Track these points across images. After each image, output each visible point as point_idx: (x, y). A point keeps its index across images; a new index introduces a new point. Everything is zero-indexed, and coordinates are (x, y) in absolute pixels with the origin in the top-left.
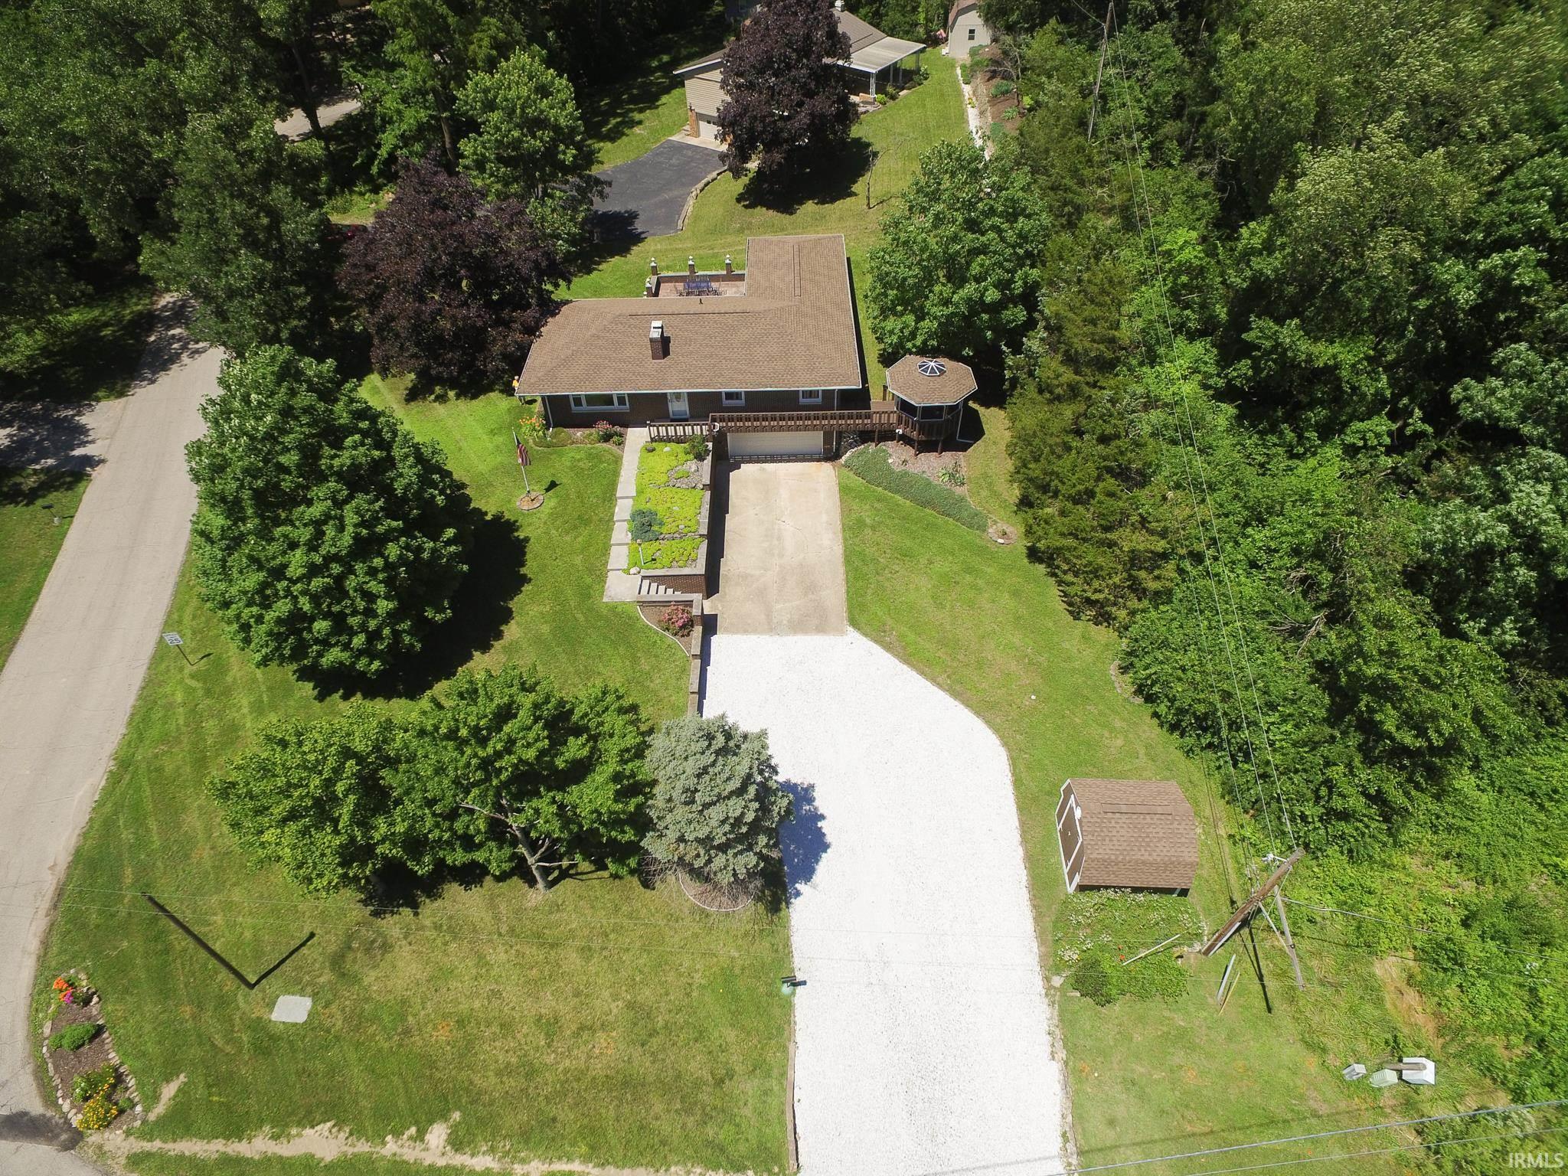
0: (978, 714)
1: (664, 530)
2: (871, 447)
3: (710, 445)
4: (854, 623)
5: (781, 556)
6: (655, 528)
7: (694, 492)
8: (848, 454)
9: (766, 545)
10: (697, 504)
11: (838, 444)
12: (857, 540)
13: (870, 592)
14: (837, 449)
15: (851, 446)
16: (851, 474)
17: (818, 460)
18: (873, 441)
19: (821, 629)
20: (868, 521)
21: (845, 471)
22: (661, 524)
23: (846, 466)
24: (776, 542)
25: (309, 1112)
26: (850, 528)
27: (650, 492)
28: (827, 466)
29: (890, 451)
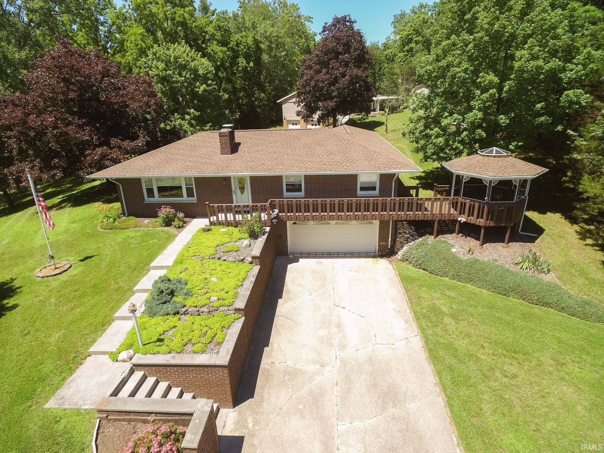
1: (189, 302)
2: (430, 239)
3: (268, 229)
5: (342, 347)
6: (178, 299)
7: (241, 265)
8: (405, 248)
9: (323, 333)
10: (241, 278)
11: (394, 241)
12: (439, 330)
14: (393, 246)
15: (407, 240)
16: (410, 266)
17: (374, 257)
18: (431, 234)
20: (444, 309)
21: (404, 265)
22: (188, 294)
23: (404, 259)
24: (334, 330)
26: (424, 316)
27: (189, 264)
28: (383, 262)
29: (451, 242)
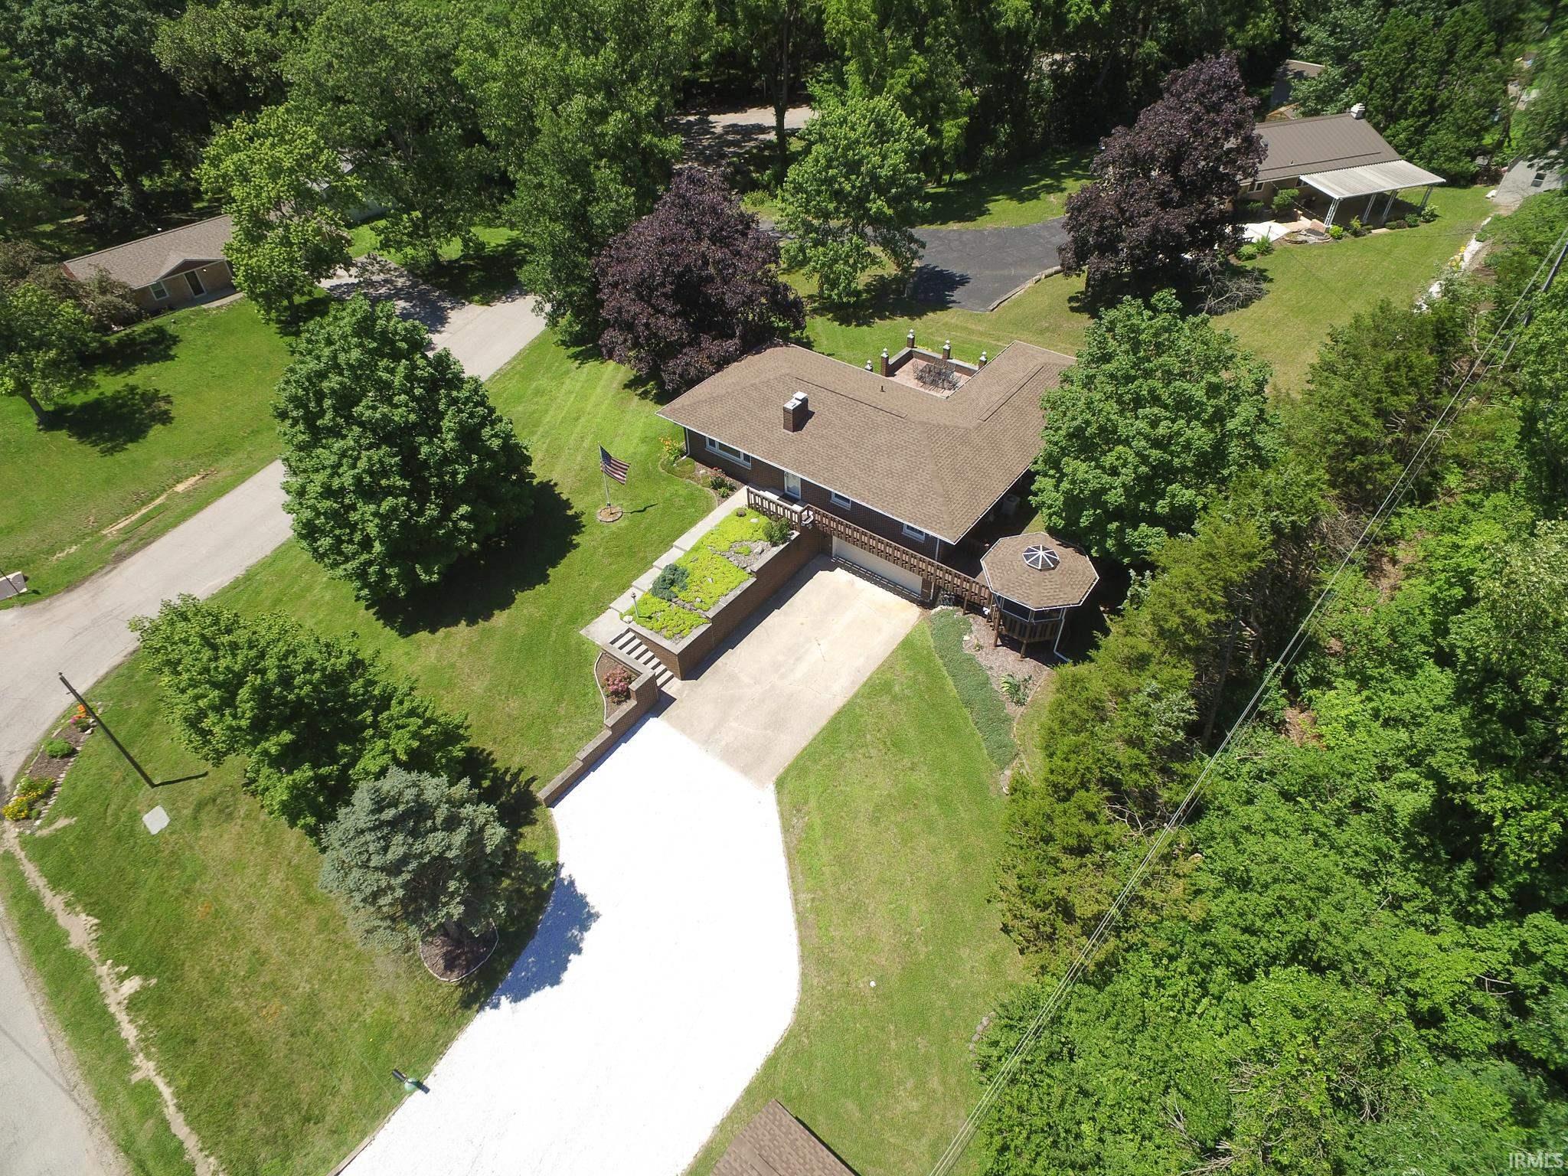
0: (803, 959)
1: (682, 595)
2: (959, 613)
3: (796, 535)
4: (780, 784)
5: (783, 677)
6: (675, 589)
7: (741, 573)
8: (939, 609)
10: (732, 586)
12: (866, 702)
13: (825, 761)
14: (932, 599)
15: (945, 602)
16: (928, 631)
17: (912, 601)
18: (962, 607)
19: (746, 770)
21: (926, 624)
22: (684, 588)
23: (930, 619)
24: (792, 660)
25: (96, 903)
27: (704, 553)
29: (975, 627)
